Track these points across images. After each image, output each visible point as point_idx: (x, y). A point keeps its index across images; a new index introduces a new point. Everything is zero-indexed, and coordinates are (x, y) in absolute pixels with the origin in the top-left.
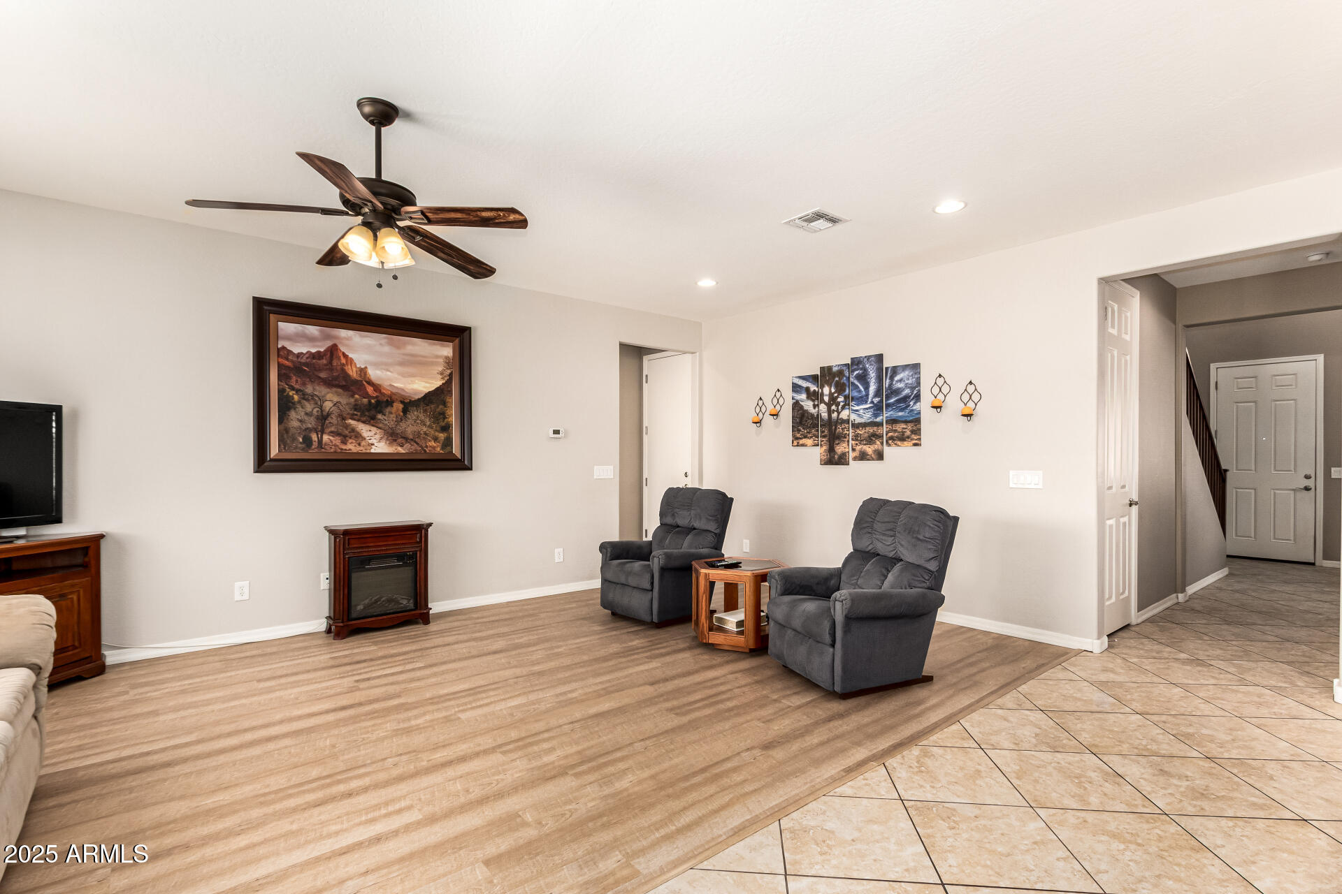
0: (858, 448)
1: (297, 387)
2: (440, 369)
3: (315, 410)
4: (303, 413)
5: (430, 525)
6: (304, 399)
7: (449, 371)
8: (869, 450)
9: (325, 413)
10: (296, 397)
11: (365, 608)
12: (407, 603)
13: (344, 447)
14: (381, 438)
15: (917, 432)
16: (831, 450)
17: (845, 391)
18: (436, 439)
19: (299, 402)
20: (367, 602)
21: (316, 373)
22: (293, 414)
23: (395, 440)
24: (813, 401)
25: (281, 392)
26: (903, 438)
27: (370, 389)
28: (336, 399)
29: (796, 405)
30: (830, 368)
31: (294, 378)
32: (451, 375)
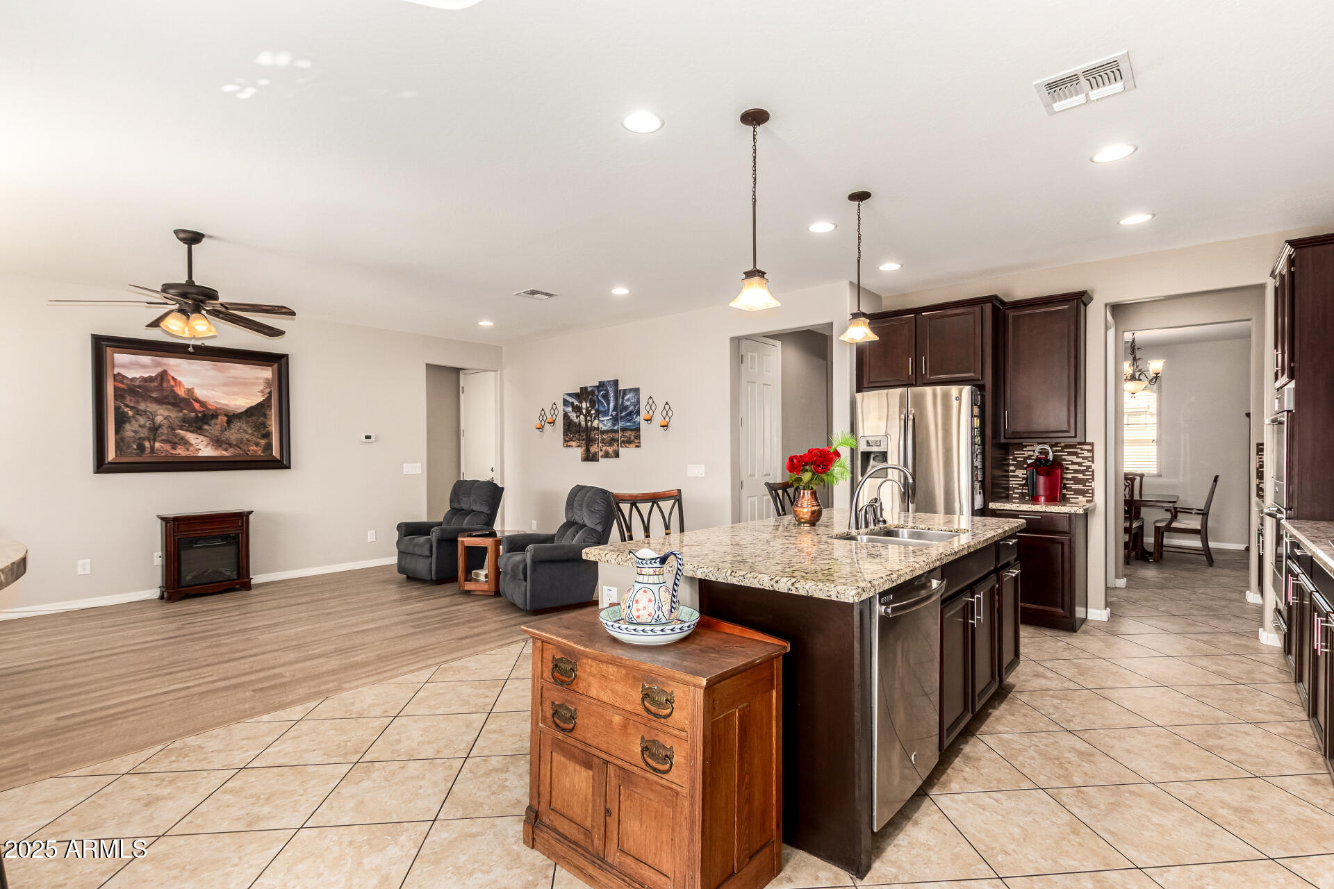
0: (604, 448)
1: (131, 404)
2: (261, 388)
3: (148, 423)
4: (137, 426)
5: (251, 512)
6: (137, 414)
7: (269, 390)
8: (610, 450)
9: (156, 425)
10: (131, 413)
11: (193, 578)
12: (229, 573)
13: (174, 452)
14: (207, 445)
15: (638, 437)
16: (588, 450)
17: (595, 406)
18: (257, 444)
19: (133, 417)
20: (195, 573)
21: (149, 393)
22: (127, 426)
23: (220, 446)
24: (576, 413)
25: (117, 409)
26: (630, 442)
27: (197, 406)
28: (166, 414)
29: (566, 415)
30: (586, 388)
31: (129, 398)
32: (270, 393)
